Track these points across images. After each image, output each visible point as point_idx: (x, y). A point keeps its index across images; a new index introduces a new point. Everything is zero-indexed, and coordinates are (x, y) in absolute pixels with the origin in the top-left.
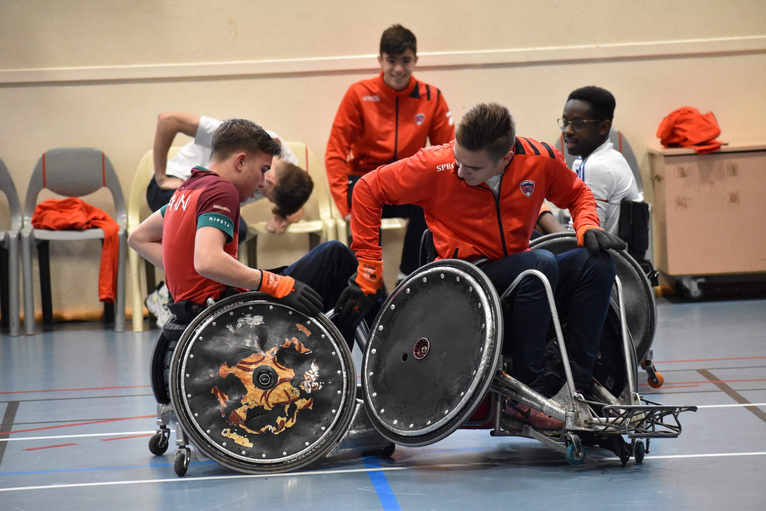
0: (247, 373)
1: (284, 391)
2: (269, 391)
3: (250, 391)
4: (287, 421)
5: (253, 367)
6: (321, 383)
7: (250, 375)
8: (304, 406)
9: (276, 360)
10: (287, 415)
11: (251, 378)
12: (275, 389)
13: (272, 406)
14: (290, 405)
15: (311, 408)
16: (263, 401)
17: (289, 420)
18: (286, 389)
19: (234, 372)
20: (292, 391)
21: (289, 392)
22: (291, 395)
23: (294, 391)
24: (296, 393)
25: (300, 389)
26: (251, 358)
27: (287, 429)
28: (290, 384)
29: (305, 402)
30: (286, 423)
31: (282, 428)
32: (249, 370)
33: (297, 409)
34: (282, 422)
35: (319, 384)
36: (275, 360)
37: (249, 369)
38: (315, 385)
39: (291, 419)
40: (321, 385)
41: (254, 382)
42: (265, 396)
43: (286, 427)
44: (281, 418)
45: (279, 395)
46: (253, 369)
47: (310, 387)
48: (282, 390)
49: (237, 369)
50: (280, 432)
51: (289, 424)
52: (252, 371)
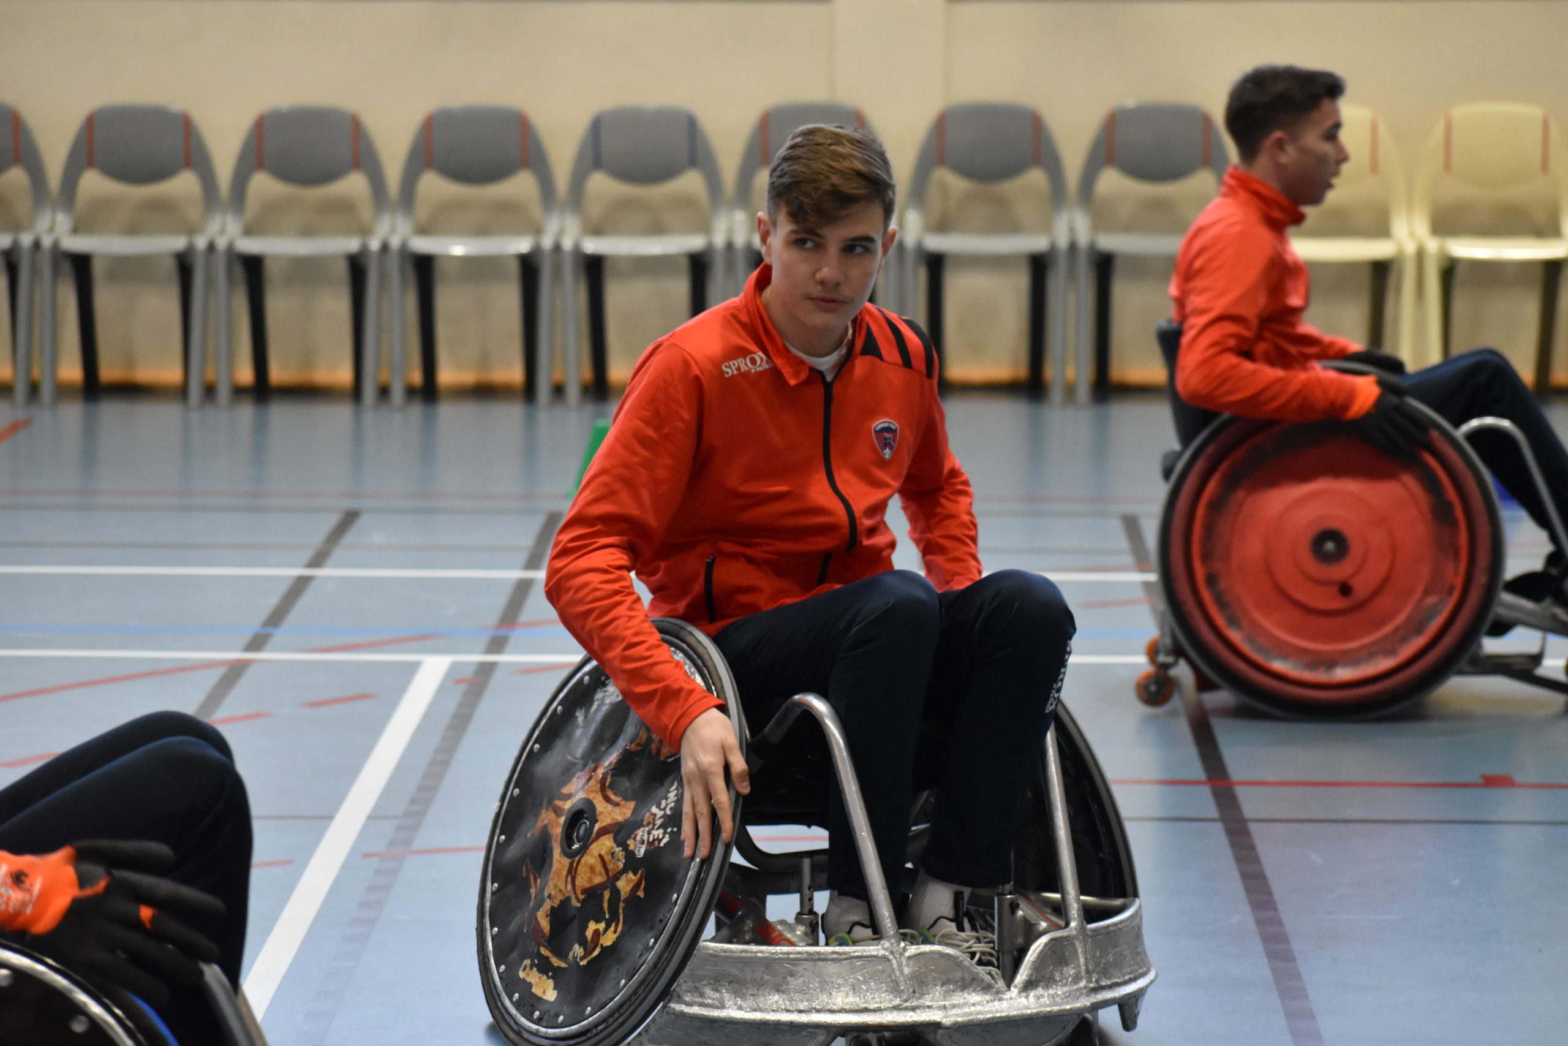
0: (558, 820)
1: (601, 856)
2: (577, 859)
3: (555, 863)
4: (606, 930)
5: (569, 804)
6: (669, 830)
7: (562, 824)
8: (630, 891)
9: (607, 784)
10: (607, 916)
11: (561, 833)
12: (585, 856)
13: (581, 897)
14: (611, 890)
15: (641, 894)
16: (570, 887)
17: (610, 927)
18: (603, 853)
19: (548, 821)
20: (613, 854)
21: (607, 858)
22: (610, 866)
23: (614, 855)
24: (618, 860)
25: (625, 847)
26: (572, 782)
27: (604, 949)
28: (612, 838)
29: (631, 881)
30: (603, 935)
31: (594, 949)
32: (562, 812)
33: (622, 898)
34: (597, 933)
35: (665, 833)
36: (605, 783)
37: (564, 809)
38: (656, 837)
39: (613, 925)
40: (667, 836)
41: (562, 842)
42: (572, 872)
43: (602, 945)
44: (594, 923)
45: (592, 869)
46: (568, 809)
47: (646, 842)
48: (597, 855)
50: (590, 958)
51: (609, 939)
52: (566, 814)
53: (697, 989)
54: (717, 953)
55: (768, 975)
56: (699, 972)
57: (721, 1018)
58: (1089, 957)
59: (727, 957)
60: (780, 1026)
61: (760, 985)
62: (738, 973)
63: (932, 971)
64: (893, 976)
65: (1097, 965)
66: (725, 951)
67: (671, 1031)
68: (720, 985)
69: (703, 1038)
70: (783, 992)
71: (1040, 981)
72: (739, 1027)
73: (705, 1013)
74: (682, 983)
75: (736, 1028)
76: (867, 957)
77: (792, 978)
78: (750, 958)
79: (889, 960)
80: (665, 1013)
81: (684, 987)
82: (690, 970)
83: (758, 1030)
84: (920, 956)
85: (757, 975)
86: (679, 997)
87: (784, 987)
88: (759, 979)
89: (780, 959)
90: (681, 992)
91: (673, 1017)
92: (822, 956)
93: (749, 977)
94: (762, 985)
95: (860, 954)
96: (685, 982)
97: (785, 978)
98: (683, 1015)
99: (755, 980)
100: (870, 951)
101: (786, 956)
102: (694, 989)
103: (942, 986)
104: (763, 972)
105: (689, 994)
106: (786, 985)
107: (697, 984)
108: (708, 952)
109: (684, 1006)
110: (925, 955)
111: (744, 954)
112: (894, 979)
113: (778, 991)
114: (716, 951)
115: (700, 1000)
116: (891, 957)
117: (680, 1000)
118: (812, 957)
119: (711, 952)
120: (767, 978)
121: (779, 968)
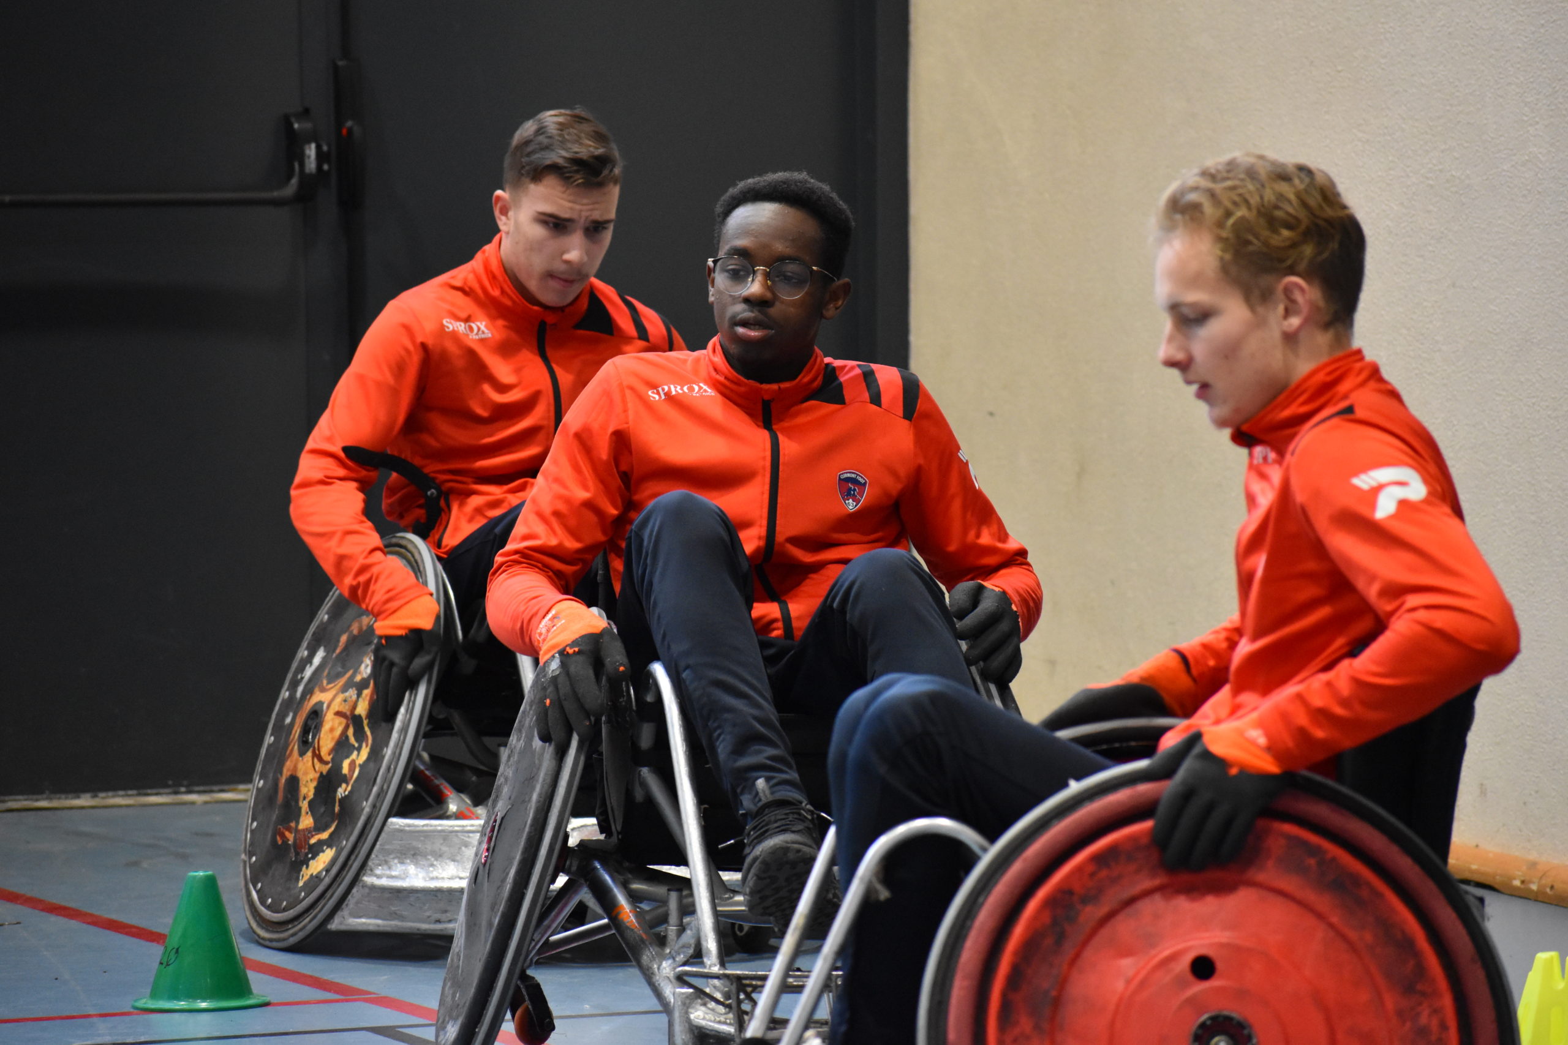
1: (336, 715)
2: (317, 741)
8: (369, 702)
10: (357, 744)
12: (322, 731)
13: (331, 758)
14: (353, 725)
16: (318, 765)
18: (337, 710)
20: (346, 700)
21: (341, 709)
22: (346, 708)
24: (352, 697)
25: (353, 685)
27: (362, 765)
29: (367, 695)
33: (364, 717)
42: (317, 756)
44: (348, 759)
45: (332, 731)
48: (333, 717)
51: (367, 753)
53: (386, 862)
54: (402, 828)
55: (446, 846)
56: (388, 847)
57: (404, 887)
59: (410, 832)
61: (439, 856)
62: (420, 846)
66: (409, 826)
67: (366, 903)
68: (405, 858)
69: (393, 909)
70: (458, 861)
72: (419, 895)
74: (374, 858)
75: (418, 897)
77: (466, 848)
78: (431, 831)
80: (361, 886)
81: (376, 861)
82: (381, 844)
85: (436, 847)
86: (372, 871)
87: (458, 858)
88: (437, 850)
89: (457, 832)
90: (373, 866)
91: (368, 891)
93: (429, 849)
94: (441, 856)
96: (377, 856)
97: (460, 848)
98: (377, 887)
99: (434, 852)
102: (383, 862)
104: (442, 844)
105: (380, 868)
106: (461, 855)
107: (386, 858)
108: (394, 827)
109: (375, 878)
111: (425, 828)
113: (454, 860)
114: (401, 826)
115: (388, 872)
117: (373, 873)
119: (397, 827)
120: (444, 849)
121: (455, 840)
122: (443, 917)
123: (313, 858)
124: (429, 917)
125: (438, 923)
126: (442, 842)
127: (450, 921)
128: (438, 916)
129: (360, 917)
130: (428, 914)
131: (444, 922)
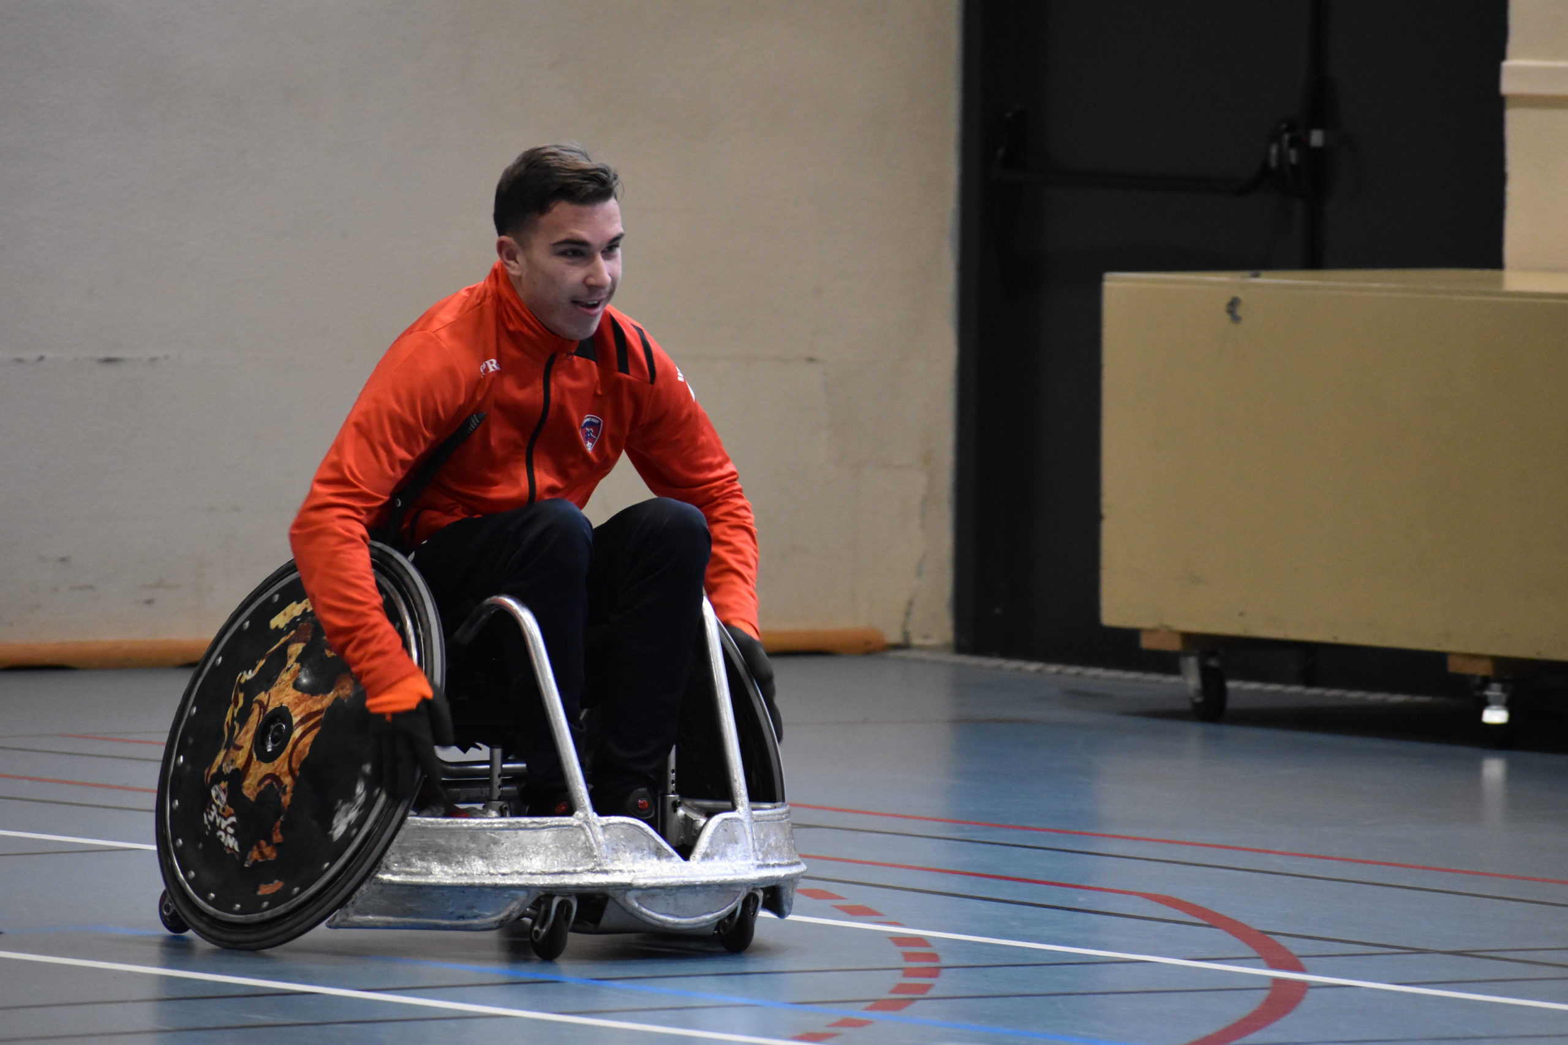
0: (303, 714)
1: (243, 749)
2: (261, 721)
3: (289, 692)
5: (297, 733)
7: (296, 716)
11: (293, 711)
14: (233, 739)
18: (241, 753)
19: (326, 698)
20: (234, 762)
22: (233, 754)
24: (228, 765)
26: (307, 745)
28: (240, 768)
32: (302, 722)
37: (301, 725)
41: (287, 708)
46: (297, 728)
49: (322, 705)
52: (296, 724)
53: (403, 859)
54: (424, 826)
55: (473, 843)
56: (406, 844)
57: (427, 885)
58: (755, 838)
59: (433, 829)
60: (485, 889)
61: (465, 852)
62: (443, 843)
63: (622, 839)
64: (587, 843)
65: (761, 846)
66: (432, 823)
67: (376, 900)
68: (426, 855)
69: (409, 905)
70: (487, 858)
71: (715, 854)
72: (445, 891)
73: (410, 880)
74: (390, 855)
75: (442, 893)
76: (564, 826)
77: (495, 846)
78: (456, 829)
79: (583, 829)
80: (372, 884)
81: (392, 858)
82: (398, 842)
83: (462, 894)
84: (611, 826)
85: (463, 843)
86: (387, 868)
87: (488, 854)
88: (464, 847)
89: (485, 829)
90: (389, 863)
91: (380, 887)
92: (522, 826)
93: (454, 844)
94: (467, 853)
95: (557, 823)
96: (393, 854)
97: (489, 845)
98: (392, 884)
99: (460, 848)
100: (566, 821)
101: (490, 826)
102: (400, 860)
103: (630, 853)
104: (468, 841)
105: (396, 865)
106: (490, 852)
107: (404, 855)
108: (415, 824)
109: (390, 875)
110: (615, 826)
111: (450, 826)
112: (588, 845)
113: (482, 857)
115: (408, 869)
116: (585, 826)
117: (388, 870)
118: (514, 826)
119: (419, 824)
120: (473, 846)
121: (483, 837)
122: (469, 913)
123: (296, 618)
124: (452, 913)
125: (461, 919)
126: (468, 839)
127: (475, 917)
128: (463, 912)
129: (368, 914)
130: (450, 910)
131: (468, 918)
